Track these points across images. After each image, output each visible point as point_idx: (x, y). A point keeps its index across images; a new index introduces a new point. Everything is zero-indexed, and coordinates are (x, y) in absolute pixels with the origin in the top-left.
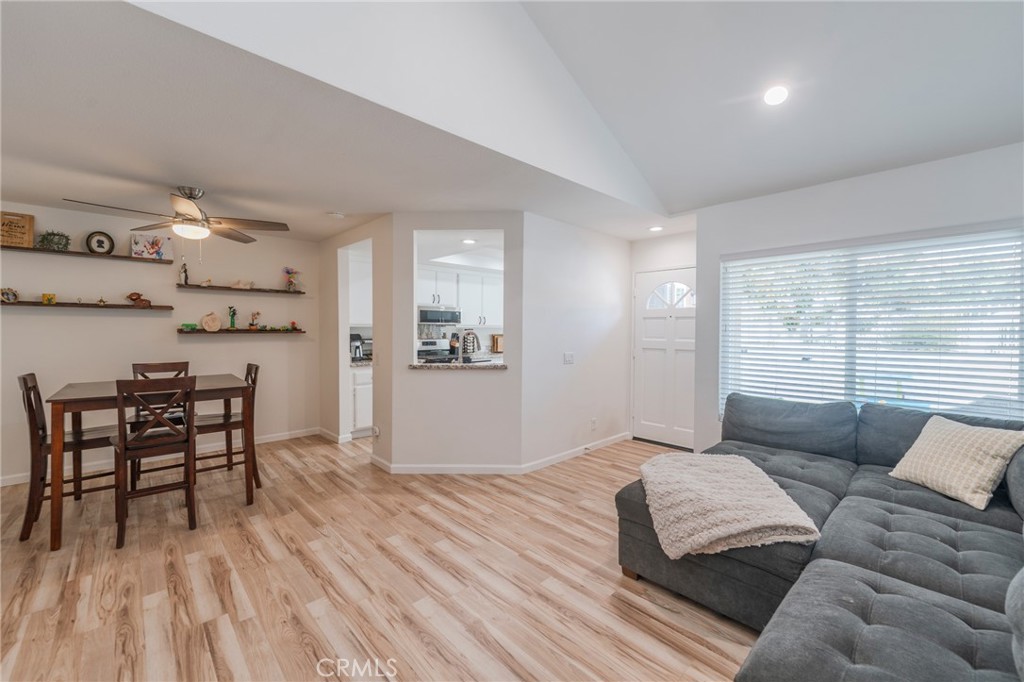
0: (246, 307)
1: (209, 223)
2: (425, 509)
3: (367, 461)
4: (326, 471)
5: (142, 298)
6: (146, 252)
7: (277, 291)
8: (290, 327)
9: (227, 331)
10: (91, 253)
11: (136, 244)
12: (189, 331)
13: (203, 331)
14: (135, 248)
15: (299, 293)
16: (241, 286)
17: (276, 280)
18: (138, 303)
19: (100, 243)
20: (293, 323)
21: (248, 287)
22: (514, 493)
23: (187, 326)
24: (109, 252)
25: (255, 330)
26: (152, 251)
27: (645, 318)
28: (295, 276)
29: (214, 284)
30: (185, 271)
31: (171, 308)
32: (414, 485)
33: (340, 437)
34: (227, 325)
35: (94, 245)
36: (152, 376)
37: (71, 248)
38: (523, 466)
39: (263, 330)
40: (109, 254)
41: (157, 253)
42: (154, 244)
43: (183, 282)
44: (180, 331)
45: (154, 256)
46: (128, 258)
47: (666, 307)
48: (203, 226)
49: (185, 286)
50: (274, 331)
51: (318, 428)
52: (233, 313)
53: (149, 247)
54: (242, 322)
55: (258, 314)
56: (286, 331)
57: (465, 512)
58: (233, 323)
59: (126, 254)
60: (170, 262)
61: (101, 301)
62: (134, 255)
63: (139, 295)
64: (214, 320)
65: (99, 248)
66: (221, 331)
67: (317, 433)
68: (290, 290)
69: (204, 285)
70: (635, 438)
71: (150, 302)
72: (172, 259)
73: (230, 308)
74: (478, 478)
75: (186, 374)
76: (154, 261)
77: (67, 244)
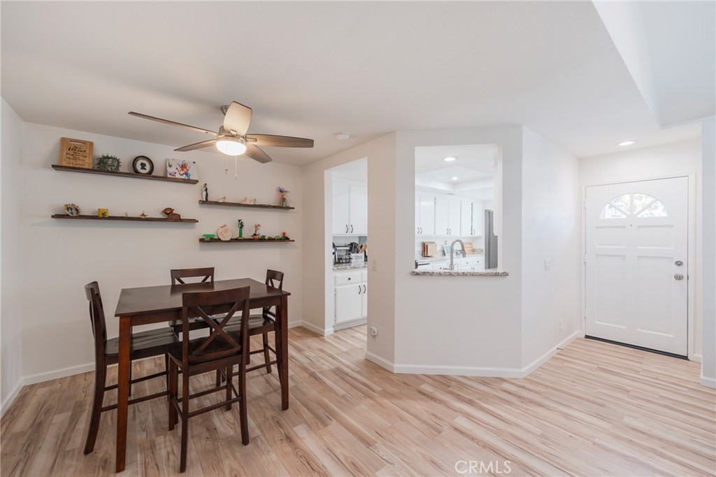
0: (252, 219)
1: (246, 141)
2: (461, 422)
3: (361, 357)
4: (333, 367)
5: (174, 212)
6: (178, 173)
7: (274, 207)
8: (281, 237)
9: (236, 240)
10: (135, 174)
11: (170, 166)
12: (210, 241)
13: (219, 240)
14: (170, 170)
15: (288, 208)
16: (248, 203)
17: (270, 198)
18: (170, 217)
19: (143, 166)
20: (284, 234)
21: (252, 203)
22: (540, 405)
23: (208, 236)
24: (150, 173)
25: (258, 239)
26: (182, 172)
27: (597, 228)
28: (286, 194)
29: (227, 201)
30: (206, 190)
31: (195, 221)
32: (426, 388)
33: (326, 331)
34: (237, 236)
35: (139, 167)
36: (187, 280)
37: (121, 170)
38: (524, 369)
39: (262, 240)
40: (150, 175)
41: (186, 174)
42: (183, 166)
43: (204, 199)
44: (202, 240)
45: (184, 177)
46: (164, 178)
47: (624, 217)
48: (242, 142)
49: (206, 202)
50: (271, 240)
51: (301, 321)
52: (241, 226)
53: (180, 169)
54: (247, 234)
55: (259, 225)
56: (280, 240)
57: (510, 430)
58: (241, 233)
59: (162, 175)
60: (195, 182)
61: (143, 215)
62: (169, 176)
63: (172, 210)
64: (226, 231)
65: (141, 170)
66: (233, 240)
67: (301, 325)
68: (282, 206)
69: (221, 201)
70: (587, 337)
71: (180, 216)
72: (197, 179)
73: (239, 221)
74: (484, 381)
75: (212, 279)
76: (184, 181)
77: (118, 165)
